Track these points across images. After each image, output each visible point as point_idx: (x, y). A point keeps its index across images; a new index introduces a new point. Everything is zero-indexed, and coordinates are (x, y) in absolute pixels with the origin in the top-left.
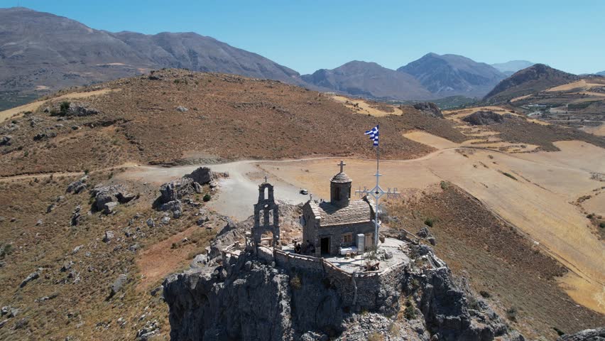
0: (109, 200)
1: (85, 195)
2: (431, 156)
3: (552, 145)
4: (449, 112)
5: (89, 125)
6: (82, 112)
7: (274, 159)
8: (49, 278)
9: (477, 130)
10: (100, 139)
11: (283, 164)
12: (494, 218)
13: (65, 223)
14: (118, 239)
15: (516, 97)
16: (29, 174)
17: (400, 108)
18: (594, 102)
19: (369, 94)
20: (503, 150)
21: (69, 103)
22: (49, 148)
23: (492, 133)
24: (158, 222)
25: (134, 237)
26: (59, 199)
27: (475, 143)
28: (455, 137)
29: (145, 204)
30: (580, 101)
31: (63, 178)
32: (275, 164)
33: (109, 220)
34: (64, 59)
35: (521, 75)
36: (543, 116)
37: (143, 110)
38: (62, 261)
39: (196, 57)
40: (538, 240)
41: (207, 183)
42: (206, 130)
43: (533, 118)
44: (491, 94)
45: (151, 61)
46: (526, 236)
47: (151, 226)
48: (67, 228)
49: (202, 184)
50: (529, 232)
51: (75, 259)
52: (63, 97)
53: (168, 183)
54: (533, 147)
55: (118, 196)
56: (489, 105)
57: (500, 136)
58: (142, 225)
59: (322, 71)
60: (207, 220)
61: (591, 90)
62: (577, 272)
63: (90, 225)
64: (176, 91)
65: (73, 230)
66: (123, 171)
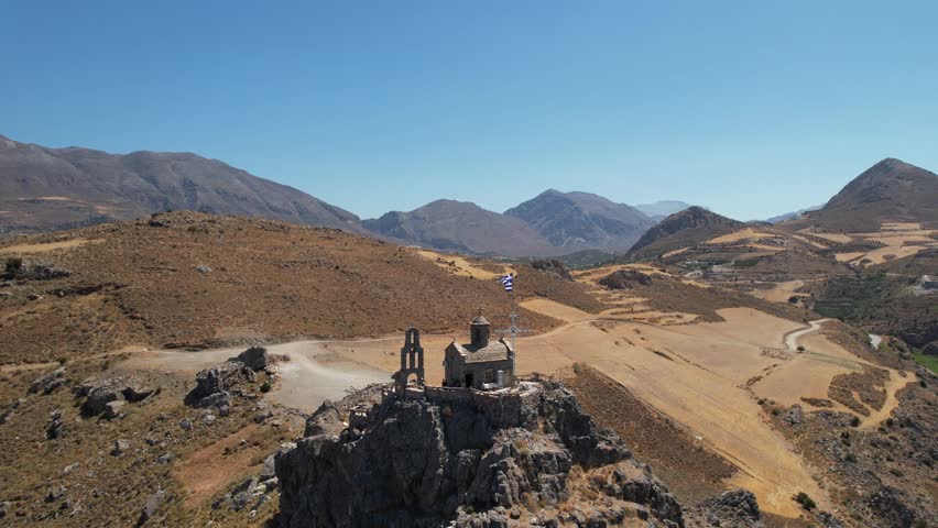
0: (113, 397)
1: (66, 394)
2: (559, 331)
3: (715, 313)
4: (579, 273)
5: (57, 293)
6: (43, 274)
8: (24, 515)
9: (618, 295)
10: (78, 313)
11: (359, 345)
12: (644, 409)
13: (34, 437)
14: (137, 450)
15: (670, 250)
17: (512, 267)
18: (762, 257)
19: (465, 249)
20: (653, 321)
21: (20, 260)
23: (639, 300)
24: (197, 423)
25: (163, 445)
26: (18, 404)
27: (616, 313)
28: (589, 306)
29: (171, 401)
30: (748, 256)
31: (19, 373)
32: (348, 345)
33: (114, 426)
35: (674, 221)
36: (705, 277)
37: (144, 270)
38: (43, 488)
39: (194, 190)
40: (702, 435)
41: (263, 369)
42: (244, 299)
43: (690, 279)
44: (635, 248)
45: (118, 194)
46: (686, 430)
47: (188, 429)
48: (40, 445)
49: (256, 371)
50: (689, 424)
51: (68, 484)
52: (12, 249)
53: (210, 368)
54: (693, 317)
55: (124, 393)
56: (634, 262)
57: (648, 304)
58: (173, 426)
59: (393, 214)
60: (271, 415)
61: (760, 242)
62: (748, 471)
63: (82, 435)
64: (192, 243)
65: (53, 446)
66: (125, 358)
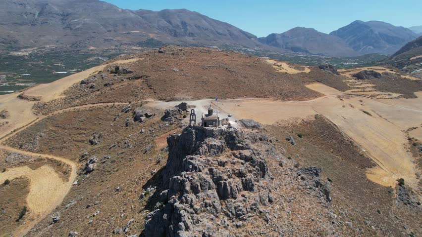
0: (142, 116)
1: (130, 113)
3: (413, 94)
4: (345, 70)
5: (129, 78)
6: (125, 72)
7: (222, 99)
8: (120, 146)
9: (360, 82)
10: (135, 86)
11: (226, 102)
12: (342, 136)
13: (123, 125)
14: (147, 132)
16: (104, 102)
20: (373, 96)
21: (119, 67)
22: (111, 90)
23: (370, 85)
24: (163, 126)
25: (153, 132)
26: (119, 115)
27: (355, 92)
28: (342, 87)
29: (157, 118)
31: (119, 105)
32: (221, 102)
33: (142, 125)
34: (104, 29)
37: (156, 70)
38: (124, 140)
39: (186, 26)
40: (366, 149)
41: (186, 110)
42: (188, 82)
45: (157, 29)
46: (359, 146)
47: (161, 127)
48: (124, 128)
49: (183, 110)
50: (362, 144)
51: (130, 140)
52: (114, 63)
53: (168, 109)
54: (398, 95)
55: (145, 114)
57: (375, 87)
58: (157, 127)
59: (273, 35)
62: (382, 166)
63: (134, 126)
64: (173, 59)
65: (127, 129)
66: (147, 103)
